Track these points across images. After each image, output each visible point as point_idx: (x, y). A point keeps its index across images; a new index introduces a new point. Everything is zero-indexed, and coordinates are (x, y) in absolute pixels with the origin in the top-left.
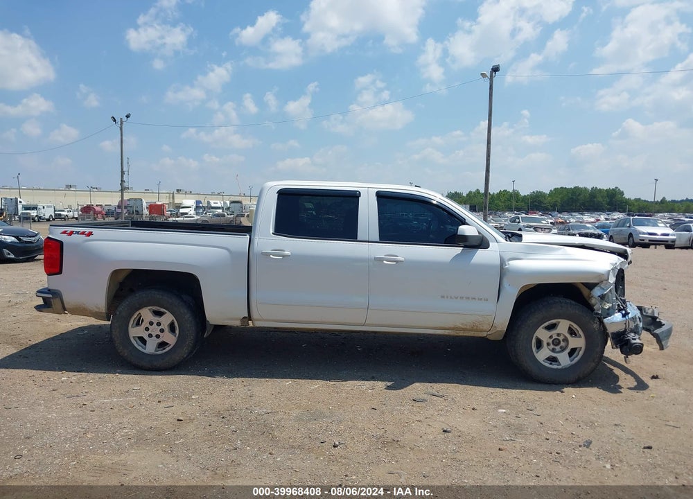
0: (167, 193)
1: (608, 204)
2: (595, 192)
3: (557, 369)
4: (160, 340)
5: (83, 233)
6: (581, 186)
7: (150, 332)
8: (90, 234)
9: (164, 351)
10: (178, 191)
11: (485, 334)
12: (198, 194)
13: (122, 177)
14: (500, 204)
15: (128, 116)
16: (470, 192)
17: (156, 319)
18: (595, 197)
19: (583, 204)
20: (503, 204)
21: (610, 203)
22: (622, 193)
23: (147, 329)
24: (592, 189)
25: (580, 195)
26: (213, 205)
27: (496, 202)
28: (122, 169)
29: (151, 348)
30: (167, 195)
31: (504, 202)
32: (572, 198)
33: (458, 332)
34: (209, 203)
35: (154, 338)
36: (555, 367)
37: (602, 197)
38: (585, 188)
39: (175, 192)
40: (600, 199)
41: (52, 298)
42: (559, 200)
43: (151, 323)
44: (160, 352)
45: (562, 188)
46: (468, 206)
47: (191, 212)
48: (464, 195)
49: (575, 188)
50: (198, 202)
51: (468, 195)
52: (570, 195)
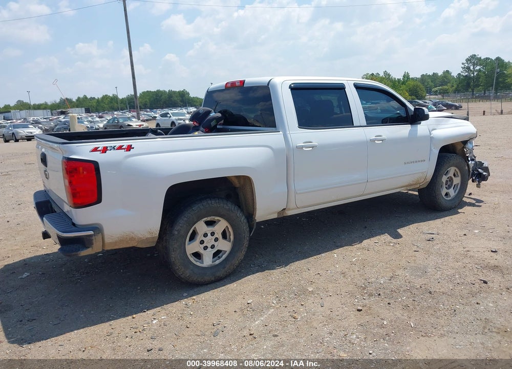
1: (181, 102)
2: (171, 94)
4: (215, 250)
5: (120, 148)
6: (161, 90)
7: (205, 245)
8: (129, 148)
9: (221, 259)
11: (418, 186)
14: (105, 106)
16: (79, 98)
17: (209, 230)
18: (172, 97)
19: (165, 102)
20: (107, 106)
21: (182, 101)
22: (188, 94)
23: (202, 242)
24: (169, 91)
25: (161, 96)
27: (102, 104)
29: (208, 260)
31: (108, 105)
32: (156, 98)
35: (209, 249)
36: (449, 198)
37: (176, 97)
38: (164, 91)
40: (176, 99)
41: (94, 235)
42: (148, 100)
43: (205, 235)
44: (217, 262)
45: (148, 91)
46: (83, 109)
48: (74, 100)
49: (158, 91)
51: (77, 100)
52: (155, 96)
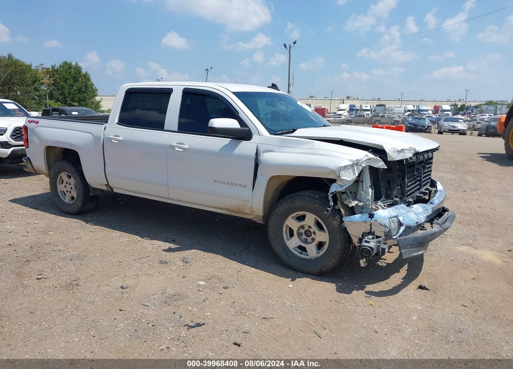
0: (339, 100)
3: (304, 259)
4: (71, 195)
5: (35, 122)
7: (67, 189)
8: (38, 122)
9: (72, 202)
10: (347, 97)
11: (250, 217)
12: (362, 100)
13: (289, 88)
15: (294, 43)
17: (68, 180)
23: (65, 187)
26: (364, 108)
28: (289, 82)
29: (67, 199)
30: (340, 101)
33: (231, 212)
34: (361, 106)
35: (69, 193)
36: (303, 256)
39: (346, 98)
41: (26, 162)
43: (67, 183)
47: (346, 113)
50: (351, 106)
